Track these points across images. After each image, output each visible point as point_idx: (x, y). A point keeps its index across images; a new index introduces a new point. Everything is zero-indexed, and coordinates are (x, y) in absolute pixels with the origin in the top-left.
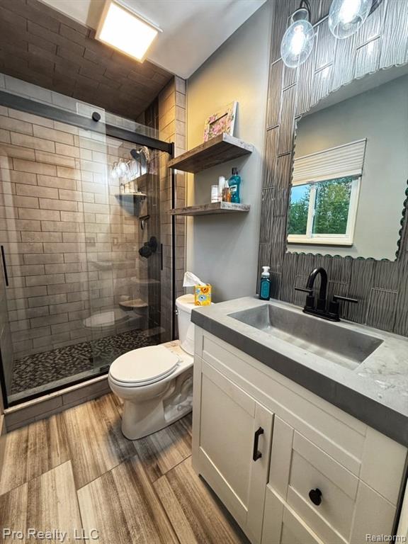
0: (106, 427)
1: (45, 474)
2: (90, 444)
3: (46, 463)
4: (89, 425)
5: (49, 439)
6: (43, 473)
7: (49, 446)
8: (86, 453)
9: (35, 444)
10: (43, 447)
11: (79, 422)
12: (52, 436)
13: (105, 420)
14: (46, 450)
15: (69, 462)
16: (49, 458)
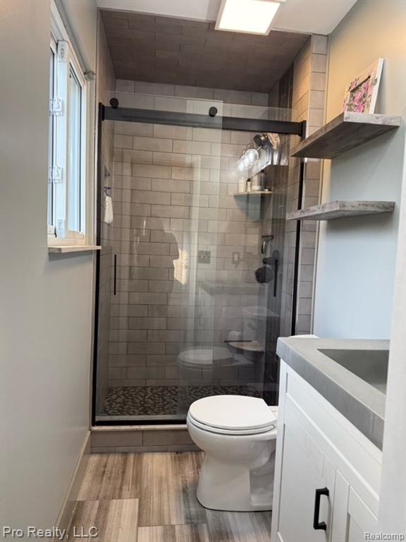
0: (181, 484)
1: (114, 501)
2: (160, 492)
3: (117, 492)
4: (164, 475)
5: (124, 472)
6: (113, 499)
7: (123, 479)
8: (155, 500)
9: (111, 472)
10: (118, 478)
11: (154, 468)
12: (127, 471)
13: (182, 477)
14: (120, 481)
15: (137, 500)
16: (121, 489)
